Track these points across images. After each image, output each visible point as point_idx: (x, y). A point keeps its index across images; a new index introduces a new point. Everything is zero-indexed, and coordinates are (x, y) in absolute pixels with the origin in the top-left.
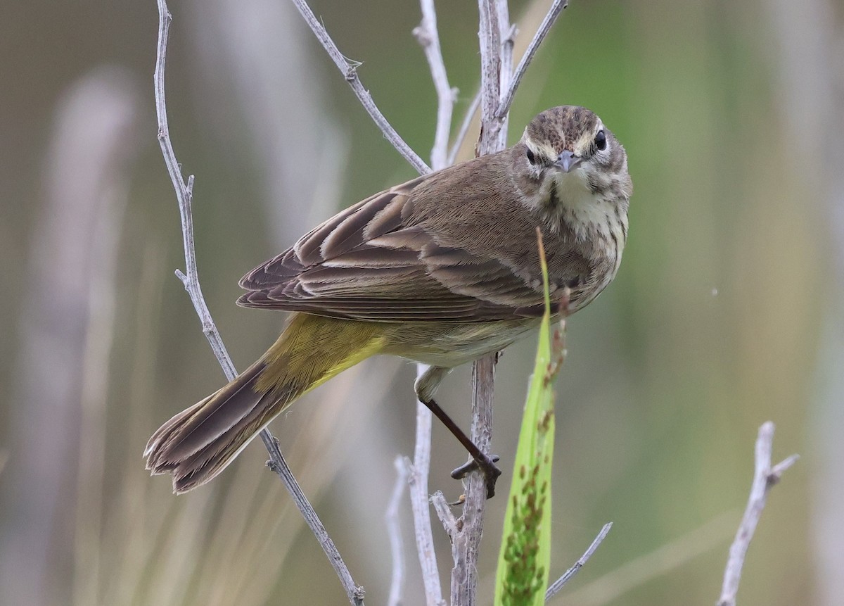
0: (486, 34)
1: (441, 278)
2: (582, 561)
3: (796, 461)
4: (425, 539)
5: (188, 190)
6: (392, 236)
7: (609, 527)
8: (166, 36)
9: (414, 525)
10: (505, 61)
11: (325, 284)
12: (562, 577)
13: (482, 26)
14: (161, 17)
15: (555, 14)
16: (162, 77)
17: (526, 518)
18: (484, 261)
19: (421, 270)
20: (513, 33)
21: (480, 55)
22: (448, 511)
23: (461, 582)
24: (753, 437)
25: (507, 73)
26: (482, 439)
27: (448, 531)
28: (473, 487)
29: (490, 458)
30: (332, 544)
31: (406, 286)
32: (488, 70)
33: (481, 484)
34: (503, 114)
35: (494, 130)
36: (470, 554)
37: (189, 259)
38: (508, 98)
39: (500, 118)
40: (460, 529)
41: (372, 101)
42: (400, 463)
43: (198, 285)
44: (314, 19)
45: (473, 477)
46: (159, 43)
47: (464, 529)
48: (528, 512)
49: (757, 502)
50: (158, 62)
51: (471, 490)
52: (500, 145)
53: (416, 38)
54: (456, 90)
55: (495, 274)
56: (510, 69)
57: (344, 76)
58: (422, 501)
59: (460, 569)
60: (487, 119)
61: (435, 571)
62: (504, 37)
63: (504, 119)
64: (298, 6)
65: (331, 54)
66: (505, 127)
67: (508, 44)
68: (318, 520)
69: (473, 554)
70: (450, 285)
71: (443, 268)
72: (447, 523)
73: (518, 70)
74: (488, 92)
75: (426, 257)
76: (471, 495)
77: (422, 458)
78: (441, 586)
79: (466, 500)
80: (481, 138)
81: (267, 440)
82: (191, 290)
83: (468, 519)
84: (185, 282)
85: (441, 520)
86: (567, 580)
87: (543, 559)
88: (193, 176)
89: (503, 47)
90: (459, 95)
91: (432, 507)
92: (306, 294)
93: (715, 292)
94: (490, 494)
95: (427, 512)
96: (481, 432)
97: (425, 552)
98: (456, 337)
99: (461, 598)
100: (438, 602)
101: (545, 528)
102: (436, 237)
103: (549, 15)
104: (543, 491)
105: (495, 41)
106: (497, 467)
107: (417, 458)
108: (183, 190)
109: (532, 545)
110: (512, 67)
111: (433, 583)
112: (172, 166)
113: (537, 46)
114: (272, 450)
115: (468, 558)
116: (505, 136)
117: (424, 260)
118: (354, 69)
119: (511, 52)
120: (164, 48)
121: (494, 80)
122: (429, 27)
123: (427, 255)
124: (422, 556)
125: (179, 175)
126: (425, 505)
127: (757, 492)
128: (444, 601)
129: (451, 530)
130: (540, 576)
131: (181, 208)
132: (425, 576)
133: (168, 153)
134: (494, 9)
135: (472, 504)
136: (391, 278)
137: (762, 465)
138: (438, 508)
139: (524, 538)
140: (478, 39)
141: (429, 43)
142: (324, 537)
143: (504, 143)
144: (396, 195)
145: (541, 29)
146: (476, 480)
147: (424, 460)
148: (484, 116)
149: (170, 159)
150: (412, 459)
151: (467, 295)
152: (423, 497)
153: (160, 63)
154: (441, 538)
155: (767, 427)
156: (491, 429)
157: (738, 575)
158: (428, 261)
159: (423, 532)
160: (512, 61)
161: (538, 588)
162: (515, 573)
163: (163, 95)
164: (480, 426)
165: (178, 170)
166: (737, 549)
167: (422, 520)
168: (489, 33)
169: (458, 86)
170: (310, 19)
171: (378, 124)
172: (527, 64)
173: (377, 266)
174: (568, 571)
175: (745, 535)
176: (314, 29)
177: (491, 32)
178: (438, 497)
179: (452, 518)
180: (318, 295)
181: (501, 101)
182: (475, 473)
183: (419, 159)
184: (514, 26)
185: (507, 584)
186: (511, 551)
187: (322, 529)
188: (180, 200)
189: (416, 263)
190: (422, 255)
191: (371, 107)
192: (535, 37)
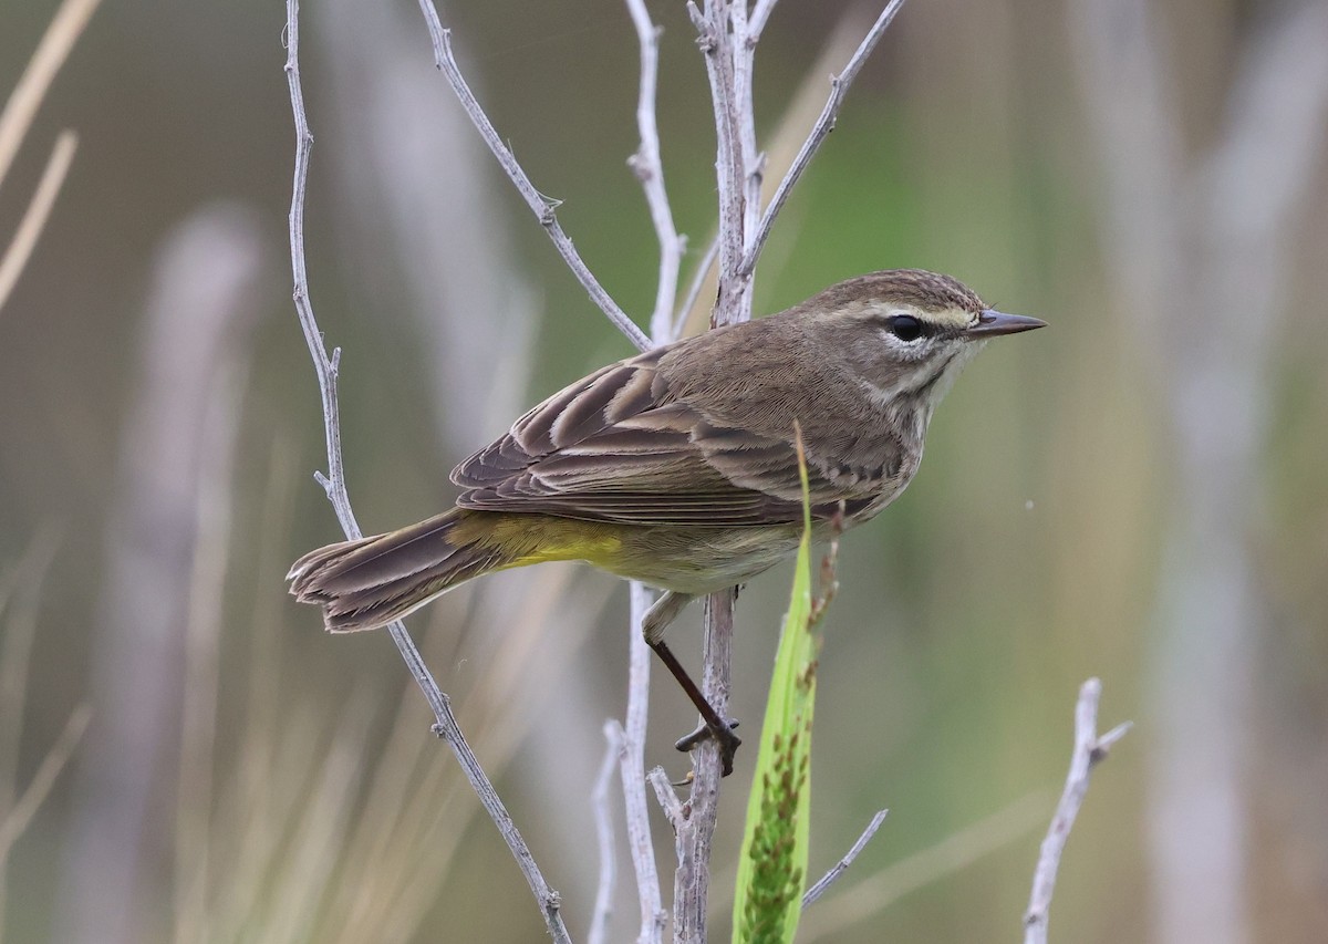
0: (726, 165)
1: (719, 465)
2: (847, 860)
3: (1129, 733)
4: (639, 829)
5: (333, 367)
6: (646, 416)
7: (884, 816)
8: (305, 164)
9: (625, 812)
10: (751, 201)
11: (571, 476)
12: (820, 882)
13: (721, 154)
14: (299, 139)
15: (817, 139)
16: (300, 218)
17: (779, 803)
18: (770, 445)
19: (694, 456)
20: (762, 164)
21: (718, 192)
22: (671, 793)
23: (687, 887)
24: (1073, 698)
25: (753, 216)
26: (717, 698)
27: (671, 819)
28: (705, 761)
29: (727, 723)
30: (518, 835)
31: (676, 475)
32: (729, 212)
33: (714, 758)
34: (748, 270)
35: (735, 291)
36: (700, 850)
37: (333, 457)
38: (754, 249)
39: (744, 276)
40: (687, 817)
41: (575, 252)
42: (610, 729)
43: (345, 491)
44: (500, 143)
45: (705, 748)
46: (297, 173)
47: (692, 817)
48: (782, 796)
49: (1077, 785)
50: (294, 197)
51: (701, 766)
52: (743, 312)
53: (631, 170)
54: (684, 238)
55: (785, 461)
56: (756, 212)
57: (538, 219)
58: (636, 779)
59: (686, 869)
60: (727, 276)
61: (653, 871)
62: (749, 170)
63: (748, 277)
64: (479, 126)
65: (521, 190)
66: (749, 288)
67: (755, 179)
68: (500, 804)
69: (703, 848)
70: (730, 475)
71: (721, 453)
72: (670, 808)
73: (768, 213)
74: (728, 242)
75: (699, 440)
76: (702, 772)
77: (636, 722)
78: (661, 892)
79: (695, 779)
80: (718, 302)
81: (434, 697)
82: (335, 499)
83: (697, 804)
84: (327, 489)
85: (662, 804)
86: (826, 886)
87: (800, 858)
88: (339, 349)
89: (747, 183)
90: (689, 245)
91: (649, 788)
92: (548, 489)
93: (1030, 505)
94: (727, 770)
95: (642, 794)
96: (715, 690)
97: (640, 847)
98: (718, 547)
99: (687, 908)
100: (657, 913)
101: (802, 816)
102: (707, 416)
103: (810, 140)
104: (802, 767)
105: (738, 174)
106: (737, 736)
107: (630, 722)
108: (326, 367)
109: (786, 839)
110: (759, 209)
111: (650, 887)
112: (312, 335)
113: (793, 181)
114: (440, 710)
115: (697, 855)
116: (750, 299)
117: (698, 443)
118: (552, 210)
119: (758, 190)
120: (303, 179)
121: (736, 226)
122: (649, 154)
123: (700, 436)
124: (635, 852)
125: (321, 348)
126: (641, 784)
127: (1078, 771)
128: (664, 911)
129: (674, 819)
130: (796, 880)
131: (323, 390)
132: (639, 878)
133: (306, 317)
134: (737, 133)
135: (702, 784)
136: (658, 466)
137: (1085, 736)
138: (658, 788)
139: (776, 831)
140: (714, 172)
141: (649, 176)
142: (507, 827)
143: (749, 308)
144: (636, 369)
145: (799, 159)
146: (708, 753)
147: (639, 725)
148: (722, 272)
149: (309, 327)
150: (623, 724)
151: (751, 488)
152: (638, 775)
153: (298, 200)
154: (661, 827)
155: (1091, 686)
156: (728, 687)
157: (1052, 880)
158: (701, 445)
159: (637, 821)
160: (760, 201)
161: (792, 896)
162: (763, 876)
163: (301, 242)
164: (713, 682)
165: (319, 341)
166: (1051, 844)
167: (636, 804)
168: (729, 164)
169: (687, 234)
170: (494, 143)
171: (582, 282)
172: (779, 205)
173: (637, 451)
174: (829, 874)
175: (1061, 827)
176: (499, 157)
177: (732, 161)
178: (658, 775)
179: (676, 802)
180: (564, 490)
181: (745, 254)
182: (707, 743)
183: (636, 329)
184: (762, 155)
185: (751, 889)
186: (759, 847)
187: (505, 815)
188: (322, 380)
189: (686, 448)
190: (694, 437)
191: (573, 259)
192: (791, 170)
